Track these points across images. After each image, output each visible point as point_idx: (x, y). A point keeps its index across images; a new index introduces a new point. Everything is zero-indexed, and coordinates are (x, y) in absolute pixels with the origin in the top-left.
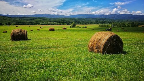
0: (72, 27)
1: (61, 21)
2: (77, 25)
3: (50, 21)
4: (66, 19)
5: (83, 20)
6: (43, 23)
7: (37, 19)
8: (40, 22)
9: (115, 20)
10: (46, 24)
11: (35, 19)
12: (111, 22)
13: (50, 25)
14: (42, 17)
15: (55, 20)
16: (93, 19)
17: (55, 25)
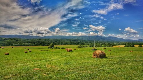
0: (50, 47)
1: (35, 42)
2: (55, 46)
3: (24, 42)
4: (40, 40)
5: (58, 41)
6: (17, 44)
7: (9, 40)
8: (13, 43)
9: (87, 41)
10: (20, 44)
11: (7, 39)
12: (84, 43)
13: (24, 46)
14: (14, 37)
15: (29, 41)
16: (67, 40)
17: (30, 46)
